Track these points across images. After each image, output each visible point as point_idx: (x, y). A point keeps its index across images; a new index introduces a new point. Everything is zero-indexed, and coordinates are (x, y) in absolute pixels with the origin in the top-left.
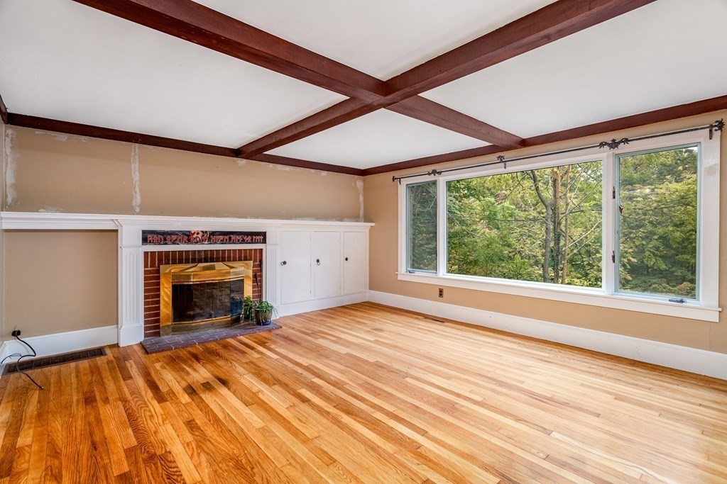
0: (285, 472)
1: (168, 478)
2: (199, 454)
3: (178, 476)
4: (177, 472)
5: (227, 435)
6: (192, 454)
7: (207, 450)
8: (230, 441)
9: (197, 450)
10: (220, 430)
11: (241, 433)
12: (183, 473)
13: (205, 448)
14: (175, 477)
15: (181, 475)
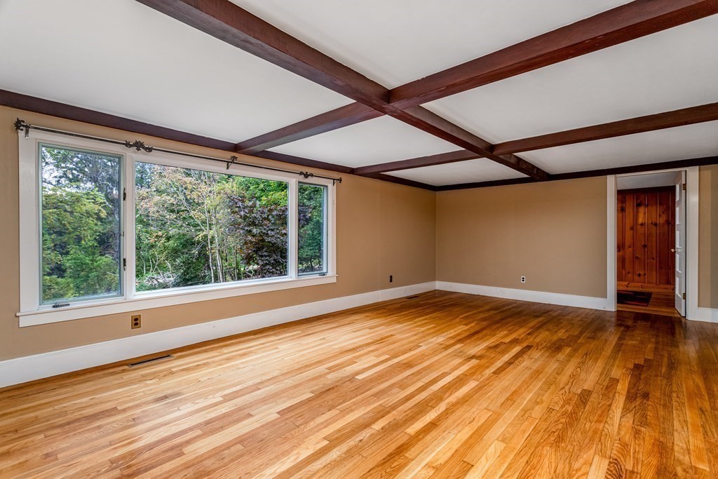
0: (540, 416)
1: (621, 476)
2: (577, 470)
3: (612, 471)
4: (610, 475)
5: (535, 461)
6: (583, 475)
7: (567, 466)
8: (540, 456)
9: (575, 475)
10: (533, 471)
11: (523, 453)
12: (605, 470)
13: (567, 470)
14: (614, 472)
15: (608, 469)
